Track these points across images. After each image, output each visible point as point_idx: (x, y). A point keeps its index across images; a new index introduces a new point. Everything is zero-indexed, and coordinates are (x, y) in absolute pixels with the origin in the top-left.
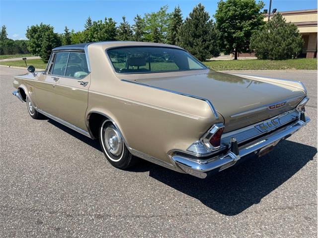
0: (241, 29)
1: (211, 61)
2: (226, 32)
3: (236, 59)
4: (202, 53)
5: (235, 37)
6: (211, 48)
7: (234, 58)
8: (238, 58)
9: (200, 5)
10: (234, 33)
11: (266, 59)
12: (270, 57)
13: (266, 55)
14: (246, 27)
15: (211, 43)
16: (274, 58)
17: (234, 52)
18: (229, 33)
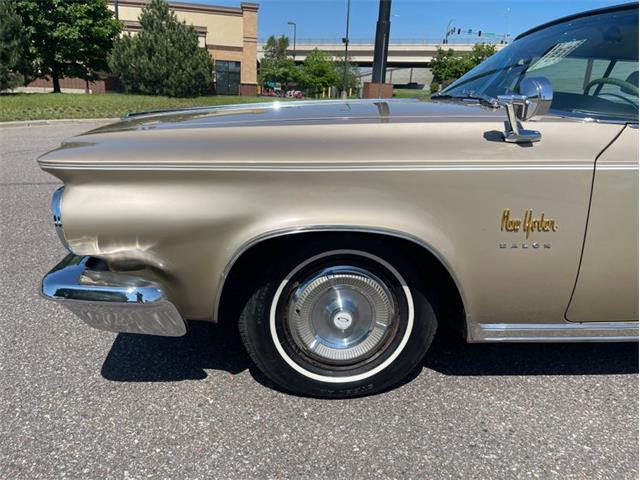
0: (68, 20)
1: (15, 94)
2: (32, 23)
3: (57, 89)
5: (57, 39)
6: (15, 59)
7: (52, 89)
10: (52, 28)
11: (153, 93)
12: (165, 90)
13: (155, 85)
14: (81, 18)
15: (12, 48)
16: (172, 92)
17: (48, 77)
18: (40, 27)
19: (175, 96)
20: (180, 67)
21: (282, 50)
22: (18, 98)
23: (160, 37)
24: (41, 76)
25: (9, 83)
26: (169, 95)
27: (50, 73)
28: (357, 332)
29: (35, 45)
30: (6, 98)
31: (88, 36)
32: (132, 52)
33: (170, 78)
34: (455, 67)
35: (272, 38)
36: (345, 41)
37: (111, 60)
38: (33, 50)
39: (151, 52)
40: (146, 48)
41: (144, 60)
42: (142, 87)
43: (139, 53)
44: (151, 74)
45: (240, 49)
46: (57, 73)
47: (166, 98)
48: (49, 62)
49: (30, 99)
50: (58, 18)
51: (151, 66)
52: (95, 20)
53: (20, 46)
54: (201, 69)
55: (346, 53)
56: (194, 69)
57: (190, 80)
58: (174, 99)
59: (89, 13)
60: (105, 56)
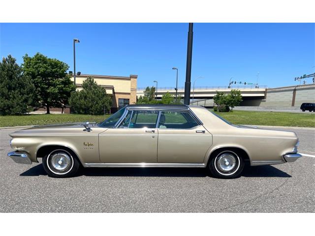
0: (54, 85)
1: (30, 115)
2: (39, 87)
3: (48, 113)
4: (22, 106)
5: (49, 93)
6: (30, 101)
7: (46, 112)
8: (51, 112)
9: (10, 57)
10: (47, 88)
11: (86, 114)
12: (91, 112)
13: (86, 111)
14: (59, 85)
15: (30, 97)
16: (93, 113)
17: (45, 107)
18: (42, 88)
19: (95, 115)
20: (97, 103)
21: (153, 93)
22: (30, 116)
23: (90, 92)
24: (42, 107)
25: (28, 110)
26: (92, 114)
27: (46, 106)
28: (62, 165)
29: (40, 95)
30: (25, 117)
31: (62, 92)
32: (78, 98)
33: (93, 108)
34: (224, 99)
35: (148, 88)
36: (176, 89)
37: (70, 100)
38: (39, 97)
39: (86, 97)
40: (84, 96)
41: (82, 101)
42: (81, 111)
43: (81, 98)
44: (85, 106)
45: (129, 94)
46: (49, 106)
47: (90, 116)
48: (45, 101)
49: (35, 117)
50: (50, 85)
51: (85, 103)
52: (65, 85)
53: (33, 96)
54: (106, 104)
55: (176, 93)
56: (103, 104)
57: (101, 108)
58: (94, 116)
59: (63, 82)
60: (67, 99)
